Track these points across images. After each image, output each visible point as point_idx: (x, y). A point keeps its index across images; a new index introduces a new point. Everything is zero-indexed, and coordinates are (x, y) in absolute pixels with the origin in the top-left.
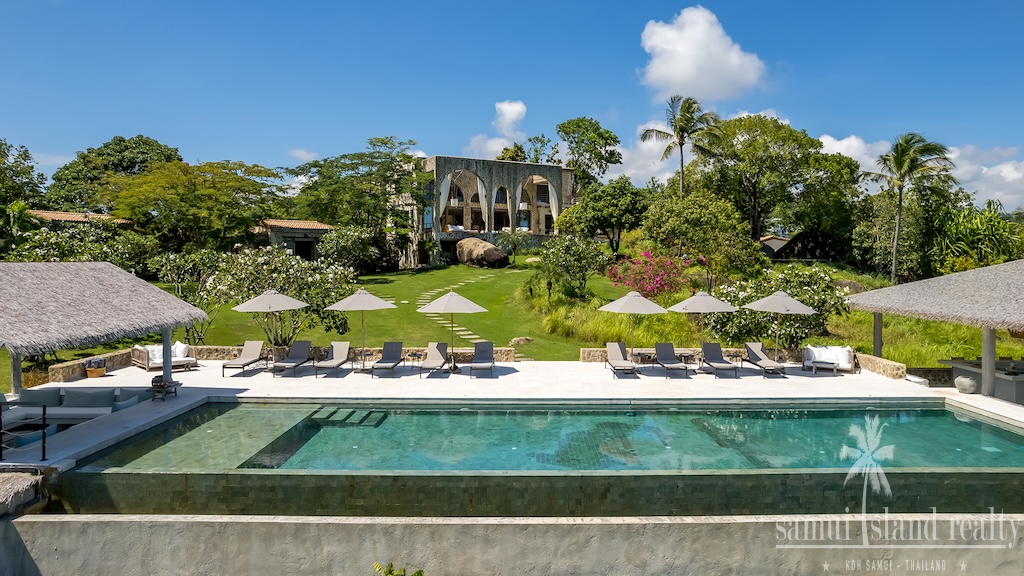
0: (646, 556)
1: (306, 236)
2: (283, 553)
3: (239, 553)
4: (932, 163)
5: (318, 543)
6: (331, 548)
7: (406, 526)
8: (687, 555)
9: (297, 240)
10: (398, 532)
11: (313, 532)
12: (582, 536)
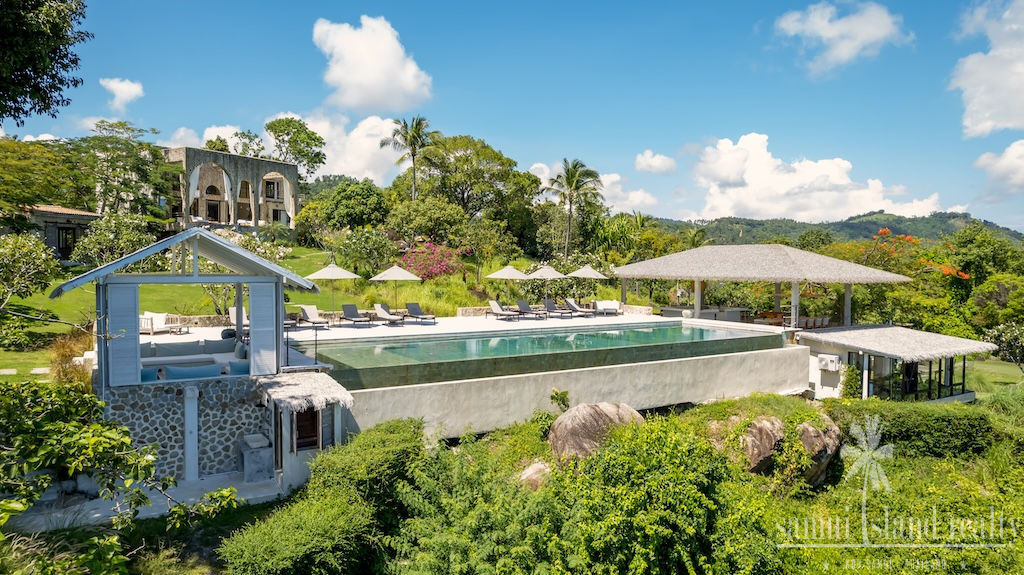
0: (637, 381)
1: (69, 222)
2: (487, 398)
3: (465, 400)
4: (590, 184)
5: (504, 390)
6: (510, 391)
7: (544, 376)
8: (651, 379)
9: (59, 225)
10: (540, 380)
11: (502, 384)
12: (614, 373)
